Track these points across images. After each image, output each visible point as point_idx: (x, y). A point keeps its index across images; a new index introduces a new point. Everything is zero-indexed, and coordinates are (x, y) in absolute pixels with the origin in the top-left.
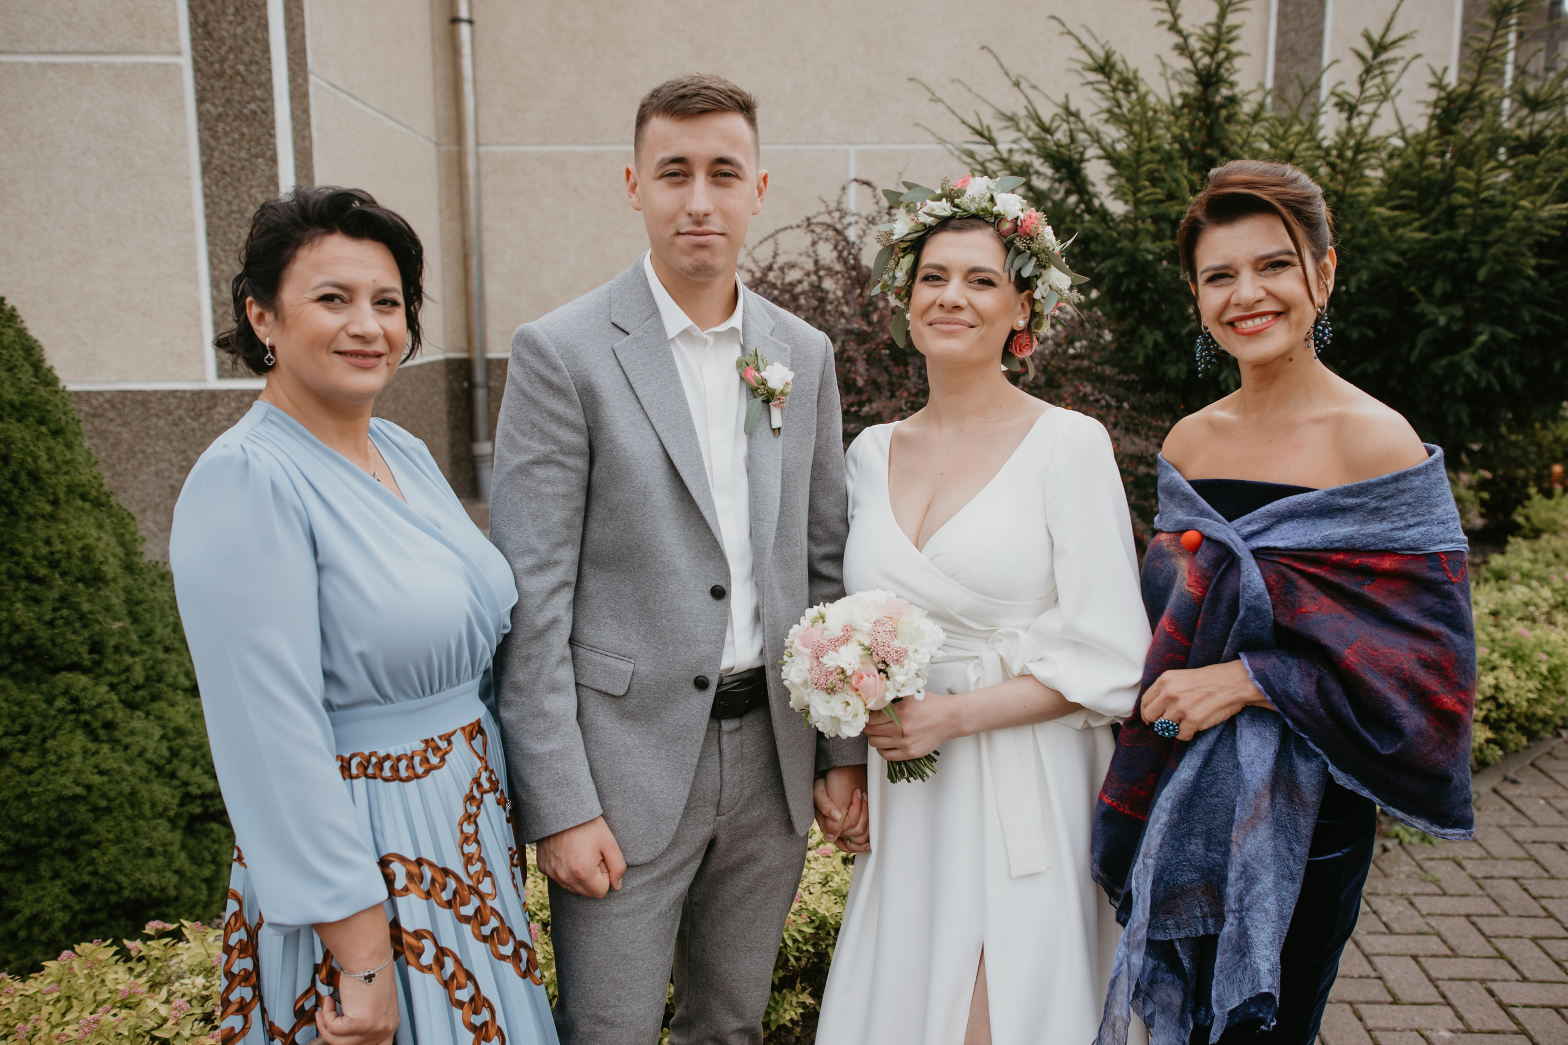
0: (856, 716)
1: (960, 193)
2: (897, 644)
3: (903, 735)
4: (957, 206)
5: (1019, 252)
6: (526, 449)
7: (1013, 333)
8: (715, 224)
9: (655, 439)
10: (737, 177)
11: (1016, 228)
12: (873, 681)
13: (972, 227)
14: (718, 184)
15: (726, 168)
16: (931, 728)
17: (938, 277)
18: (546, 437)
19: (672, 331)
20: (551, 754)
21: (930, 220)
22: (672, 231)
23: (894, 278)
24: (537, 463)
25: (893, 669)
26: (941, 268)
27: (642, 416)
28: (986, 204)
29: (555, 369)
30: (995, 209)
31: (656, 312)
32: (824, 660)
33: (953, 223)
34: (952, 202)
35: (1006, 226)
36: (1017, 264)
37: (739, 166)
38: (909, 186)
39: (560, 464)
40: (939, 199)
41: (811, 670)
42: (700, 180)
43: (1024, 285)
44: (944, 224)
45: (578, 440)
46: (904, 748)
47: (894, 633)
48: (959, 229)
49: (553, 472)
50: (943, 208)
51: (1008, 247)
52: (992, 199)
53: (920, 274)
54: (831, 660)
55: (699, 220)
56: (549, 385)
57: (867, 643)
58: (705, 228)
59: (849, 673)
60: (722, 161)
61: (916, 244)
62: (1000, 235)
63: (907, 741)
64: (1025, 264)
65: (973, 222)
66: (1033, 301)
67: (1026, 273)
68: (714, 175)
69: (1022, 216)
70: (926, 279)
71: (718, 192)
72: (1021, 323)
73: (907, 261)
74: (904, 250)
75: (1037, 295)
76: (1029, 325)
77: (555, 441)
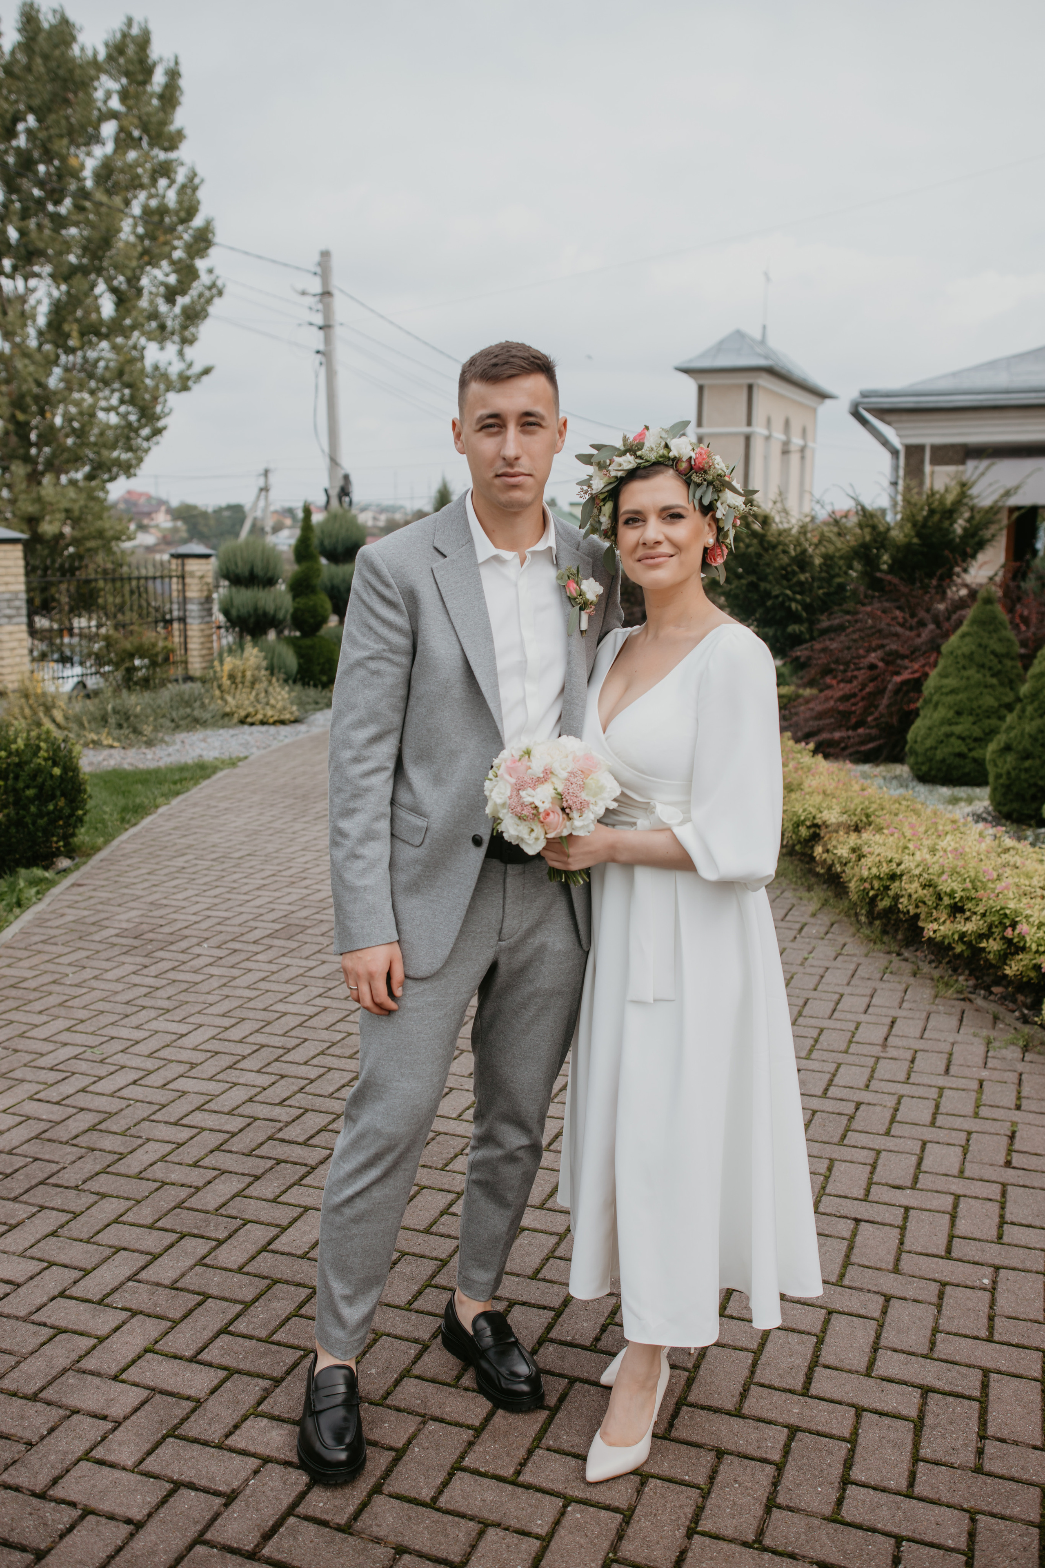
0: (537, 839)
1: (641, 446)
2: (584, 796)
3: (568, 856)
4: (640, 457)
5: (699, 485)
6: (365, 647)
7: (706, 549)
8: (524, 466)
9: (457, 647)
10: (540, 425)
11: (691, 468)
12: (556, 818)
13: (657, 473)
14: (524, 432)
15: (531, 419)
16: (591, 853)
17: (637, 519)
18: (381, 638)
19: (481, 557)
20: (365, 888)
21: (620, 474)
22: (492, 474)
23: (600, 523)
24: (371, 658)
25: (575, 815)
26: (637, 512)
27: (448, 625)
28: (662, 451)
29: (388, 586)
30: (671, 454)
31: (470, 541)
32: (522, 793)
33: (640, 472)
34: (635, 454)
35: (684, 466)
36: (698, 495)
37: (542, 418)
38: (598, 447)
39: (389, 660)
40: (624, 453)
41: (510, 798)
42: (512, 430)
43: (708, 510)
44: (632, 475)
45: (403, 642)
46: (567, 863)
47: (583, 787)
48: (645, 477)
49: (382, 666)
50: (628, 462)
51: (688, 483)
52: (667, 446)
53: (622, 520)
54: (528, 796)
55: (510, 462)
56: (383, 598)
57: (560, 790)
58: (516, 469)
59: (541, 810)
60: (528, 414)
61: (614, 492)
62: (679, 473)
63: (570, 860)
64: (705, 493)
65: (657, 468)
66: (717, 521)
67: (706, 502)
68: (523, 425)
69: (693, 455)
70: (627, 522)
71: (526, 439)
72: (711, 541)
73: (608, 508)
74: (604, 500)
75: (719, 515)
76: (717, 540)
77: (386, 641)
